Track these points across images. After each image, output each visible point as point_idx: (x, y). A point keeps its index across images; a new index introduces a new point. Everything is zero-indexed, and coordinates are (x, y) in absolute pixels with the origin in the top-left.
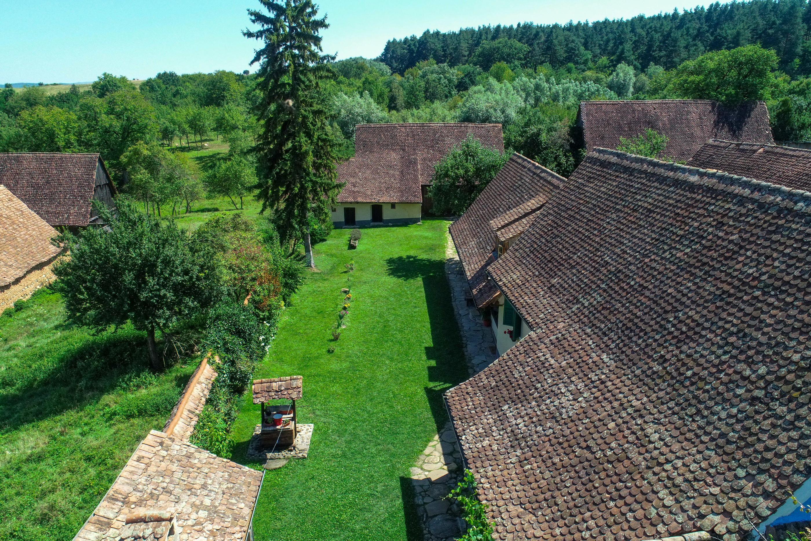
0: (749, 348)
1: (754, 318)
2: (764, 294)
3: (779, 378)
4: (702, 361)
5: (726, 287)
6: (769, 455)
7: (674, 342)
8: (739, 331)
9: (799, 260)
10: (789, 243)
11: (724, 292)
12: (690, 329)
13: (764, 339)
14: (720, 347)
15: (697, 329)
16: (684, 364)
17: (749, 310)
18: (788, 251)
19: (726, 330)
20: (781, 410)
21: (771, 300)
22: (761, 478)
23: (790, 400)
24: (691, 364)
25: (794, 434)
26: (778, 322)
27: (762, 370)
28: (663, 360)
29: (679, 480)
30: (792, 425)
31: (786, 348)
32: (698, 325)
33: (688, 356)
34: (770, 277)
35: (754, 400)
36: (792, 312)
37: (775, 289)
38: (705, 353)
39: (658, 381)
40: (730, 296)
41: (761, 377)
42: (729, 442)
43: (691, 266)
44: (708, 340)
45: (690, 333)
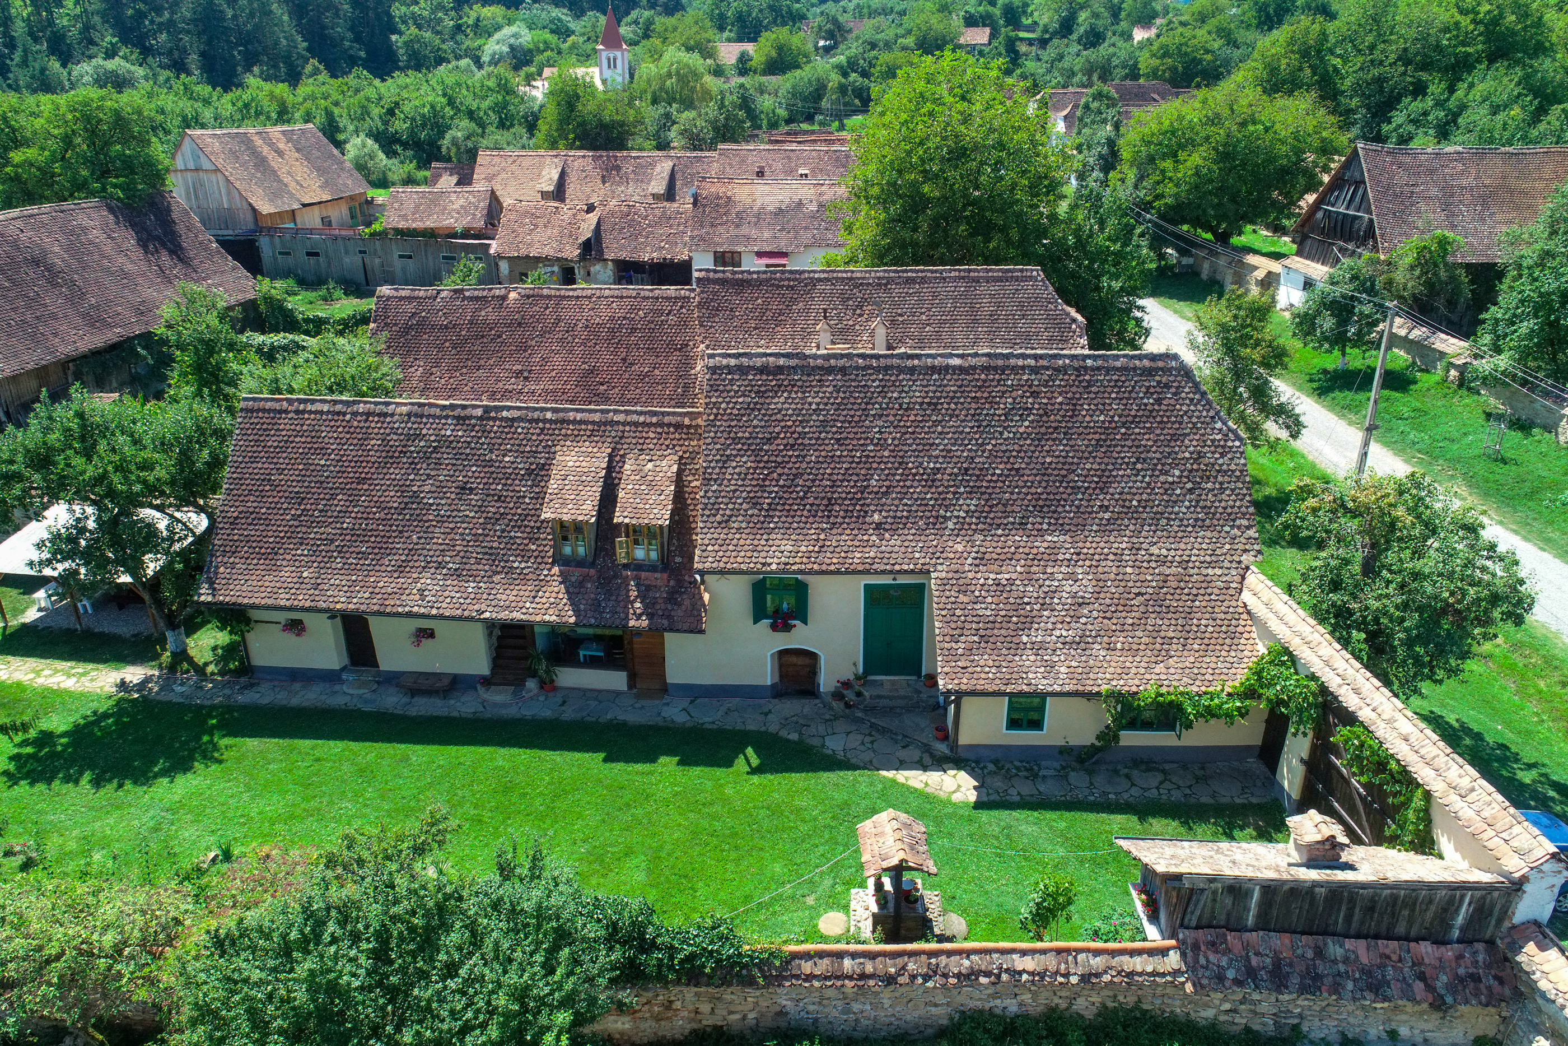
0: (1156, 465)
1: (1137, 447)
2: (1127, 429)
3: (1190, 471)
4: (1134, 490)
5: (1097, 436)
6: (1229, 510)
7: (1097, 491)
8: (1138, 459)
9: (1128, 399)
10: (1109, 389)
11: (1098, 440)
12: (1099, 477)
13: (1158, 455)
14: (1136, 475)
15: (1107, 473)
16: (1124, 501)
17: (1129, 443)
18: (1113, 395)
19: (1127, 464)
20: (1209, 485)
21: (1137, 430)
22: (1238, 522)
23: (1208, 478)
24: (1129, 497)
25: (1228, 492)
26: (1155, 441)
27: (1177, 473)
28: (1104, 508)
29: (1208, 559)
30: (1222, 490)
31: (1176, 453)
32: (1103, 471)
33: (1121, 494)
34: (1120, 416)
35: (1191, 491)
36: (1158, 432)
37: (1132, 423)
38: (1131, 484)
39: (1119, 522)
40: (1105, 441)
41: (1180, 477)
42: (1204, 521)
43: (1045, 434)
44: (1122, 476)
45: (1104, 479)
